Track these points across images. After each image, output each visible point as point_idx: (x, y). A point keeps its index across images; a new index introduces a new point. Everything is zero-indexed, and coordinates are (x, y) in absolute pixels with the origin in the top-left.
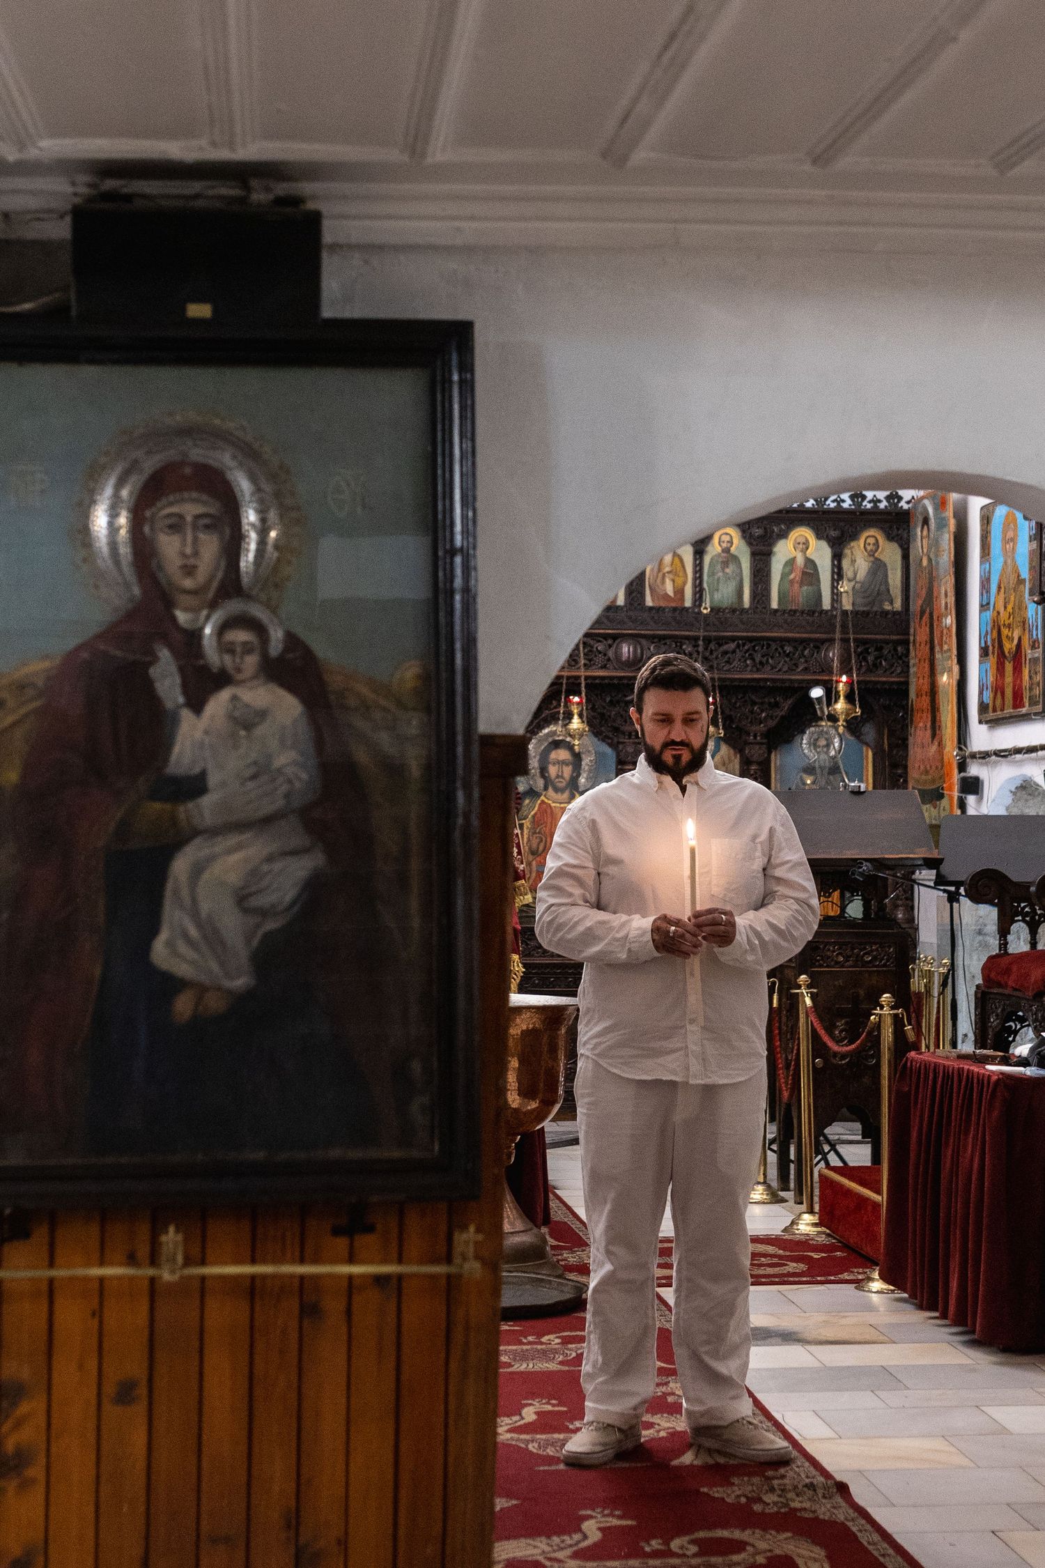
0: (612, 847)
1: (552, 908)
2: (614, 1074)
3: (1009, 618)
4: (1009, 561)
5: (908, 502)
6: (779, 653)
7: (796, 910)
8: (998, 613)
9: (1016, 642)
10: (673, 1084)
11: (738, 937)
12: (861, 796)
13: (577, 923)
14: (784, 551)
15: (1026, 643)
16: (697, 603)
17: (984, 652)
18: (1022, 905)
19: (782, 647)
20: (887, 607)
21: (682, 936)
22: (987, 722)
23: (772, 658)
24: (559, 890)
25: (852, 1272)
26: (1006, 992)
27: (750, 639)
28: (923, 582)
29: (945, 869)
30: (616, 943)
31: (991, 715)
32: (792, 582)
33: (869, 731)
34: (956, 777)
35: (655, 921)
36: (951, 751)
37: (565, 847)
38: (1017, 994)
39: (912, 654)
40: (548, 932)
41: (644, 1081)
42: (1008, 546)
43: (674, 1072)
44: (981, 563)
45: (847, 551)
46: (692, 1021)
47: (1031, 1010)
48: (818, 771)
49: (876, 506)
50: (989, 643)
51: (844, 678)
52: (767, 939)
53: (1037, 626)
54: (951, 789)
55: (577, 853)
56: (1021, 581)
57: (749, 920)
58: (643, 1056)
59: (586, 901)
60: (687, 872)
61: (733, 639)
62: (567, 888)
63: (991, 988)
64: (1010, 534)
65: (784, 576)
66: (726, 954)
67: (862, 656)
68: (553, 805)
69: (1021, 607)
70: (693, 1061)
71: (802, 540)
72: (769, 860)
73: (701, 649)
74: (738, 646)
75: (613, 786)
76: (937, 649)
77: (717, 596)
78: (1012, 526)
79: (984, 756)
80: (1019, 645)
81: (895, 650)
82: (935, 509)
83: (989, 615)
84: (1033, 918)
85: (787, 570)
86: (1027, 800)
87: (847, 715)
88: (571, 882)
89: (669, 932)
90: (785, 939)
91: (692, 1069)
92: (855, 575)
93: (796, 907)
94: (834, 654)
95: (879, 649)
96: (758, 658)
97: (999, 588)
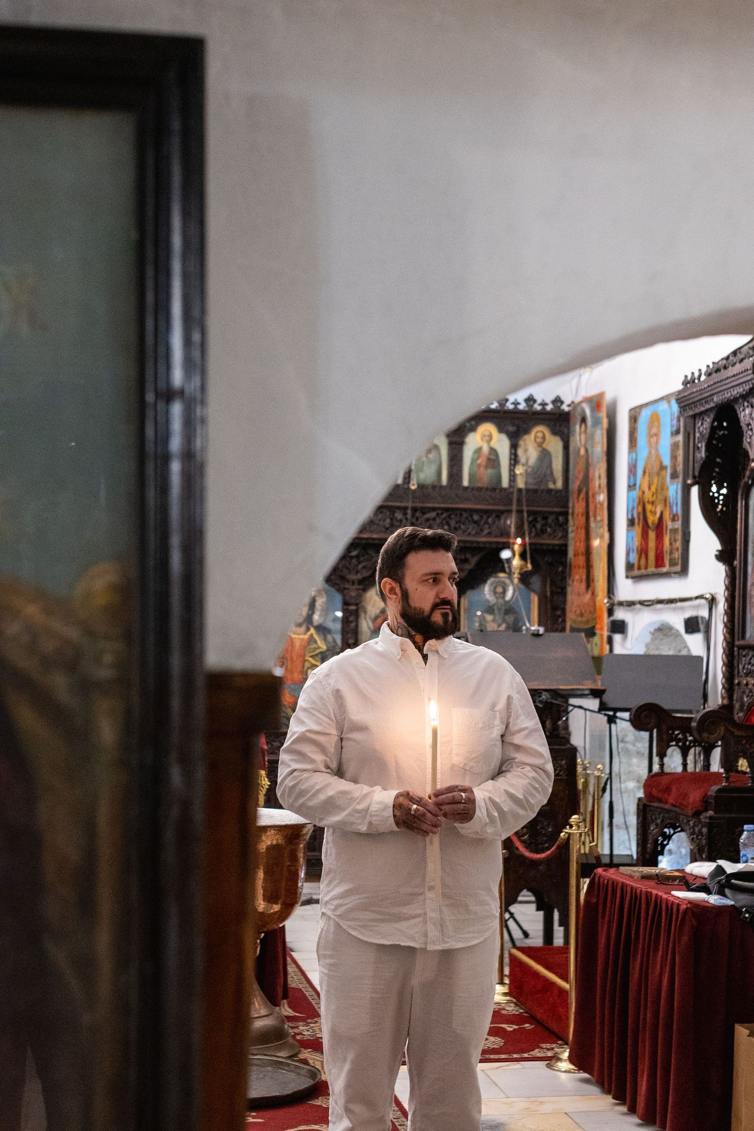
0: (356, 712)
1: (295, 774)
2: (353, 936)
3: (653, 496)
4: (653, 451)
5: (569, 406)
6: (469, 521)
7: (533, 778)
8: (643, 492)
9: (658, 515)
10: (411, 949)
11: (478, 813)
12: (541, 637)
13: (318, 792)
14: (474, 442)
15: (667, 516)
16: (407, 480)
17: (631, 523)
18: (676, 732)
19: (471, 516)
20: (551, 486)
21: (424, 815)
22: (633, 578)
23: (464, 524)
24: (302, 756)
25: (542, 1048)
26: (667, 807)
27: (447, 510)
28: (581, 465)
29: (606, 697)
30: (357, 815)
31: (636, 572)
32: (479, 465)
33: (536, 581)
34: (606, 621)
35: (397, 797)
36: (603, 601)
37: (311, 713)
38: (674, 809)
39: (571, 522)
40: (289, 796)
41: (384, 946)
42: (652, 440)
43: (413, 939)
44: (630, 452)
45: (521, 443)
46: (431, 888)
47: (689, 825)
48: (496, 611)
49: (544, 409)
50: (635, 515)
51: (519, 541)
52: (505, 809)
53: (677, 504)
54: (602, 629)
55: (320, 719)
56: (662, 468)
57: (487, 791)
58: (383, 921)
59: (328, 767)
60: (429, 741)
61: (434, 509)
62: (309, 754)
63: (651, 802)
64: (654, 430)
65: (473, 461)
66: (467, 829)
67: (532, 524)
68: (293, 636)
69: (663, 488)
70: (430, 927)
71: (487, 433)
72: (507, 727)
73: (409, 516)
74: (438, 514)
75: (358, 654)
76: (592, 519)
77: (422, 476)
78: (656, 424)
79: (630, 604)
80: (661, 518)
81: (557, 519)
82: (592, 411)
83: (635, 494)
84: (684, 744)
85: (476, 456)
86: (662, 640)
87: (521, 569)
88: (316, 749)
89: (410, 810)
90: (523, 808)
91: (430, 935)
92: (527, 460)
93: (534, 774)
94: (511, 522)
95: (545, 518)
96: (453, 523)
97: (644, 472)
